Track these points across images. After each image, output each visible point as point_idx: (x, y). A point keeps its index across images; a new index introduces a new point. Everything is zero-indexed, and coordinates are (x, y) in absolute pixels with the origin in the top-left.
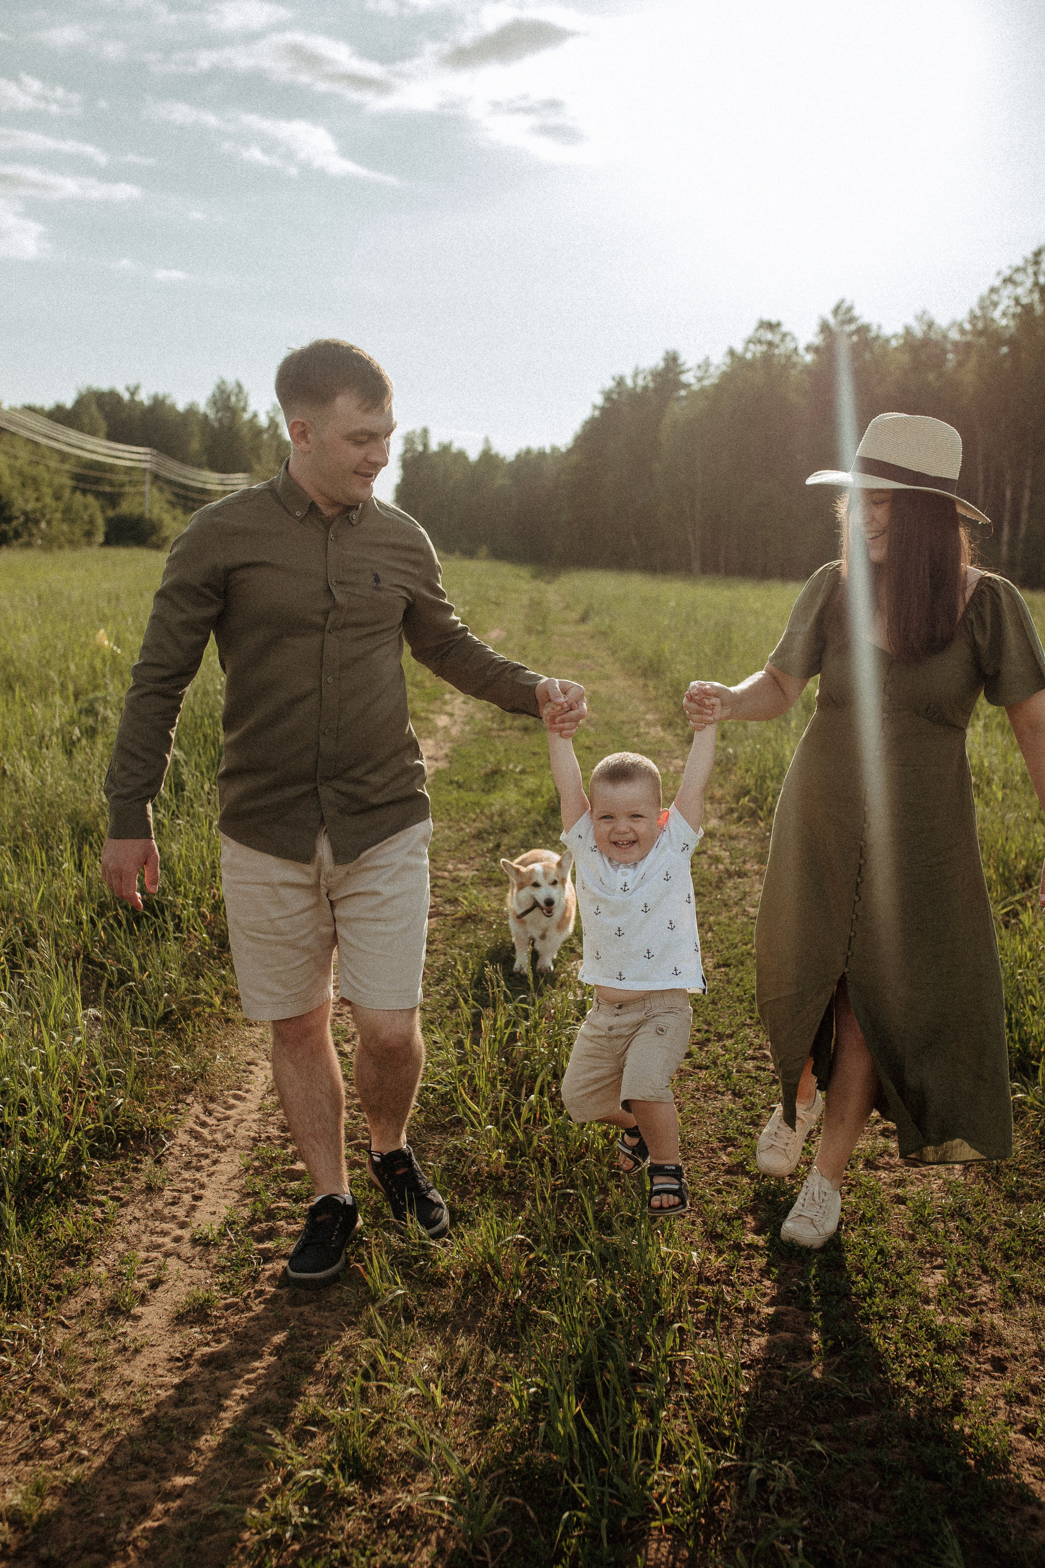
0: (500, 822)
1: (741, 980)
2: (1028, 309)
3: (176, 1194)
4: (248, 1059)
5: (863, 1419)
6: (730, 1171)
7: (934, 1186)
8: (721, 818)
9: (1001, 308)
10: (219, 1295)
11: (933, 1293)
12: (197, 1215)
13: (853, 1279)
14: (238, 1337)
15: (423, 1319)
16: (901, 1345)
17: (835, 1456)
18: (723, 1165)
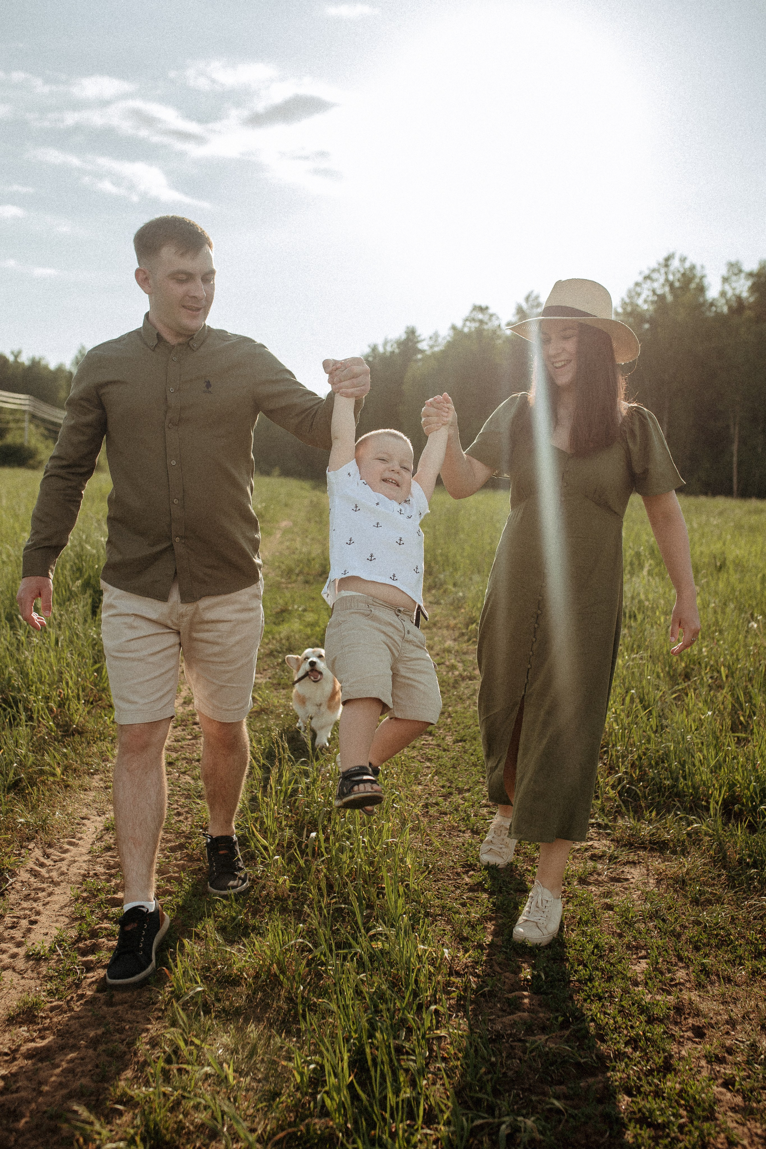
0: (287, 644)
1: (475, 750)
2: (662, 298)
3: (15, 920)
4: (82, 815)
5: (591, 1080)
6: (471, 889)
7: (635, 896)
8: (455, 640)
9: (643, 297)
10: (45, 999)
11: (641, 978)
12: (32, 935)
13: (576, 968)
14: (60, 1034)
15: (219, 1012)
16: (619, 1019)
17: (571, 1111)
18: (466, 884)
